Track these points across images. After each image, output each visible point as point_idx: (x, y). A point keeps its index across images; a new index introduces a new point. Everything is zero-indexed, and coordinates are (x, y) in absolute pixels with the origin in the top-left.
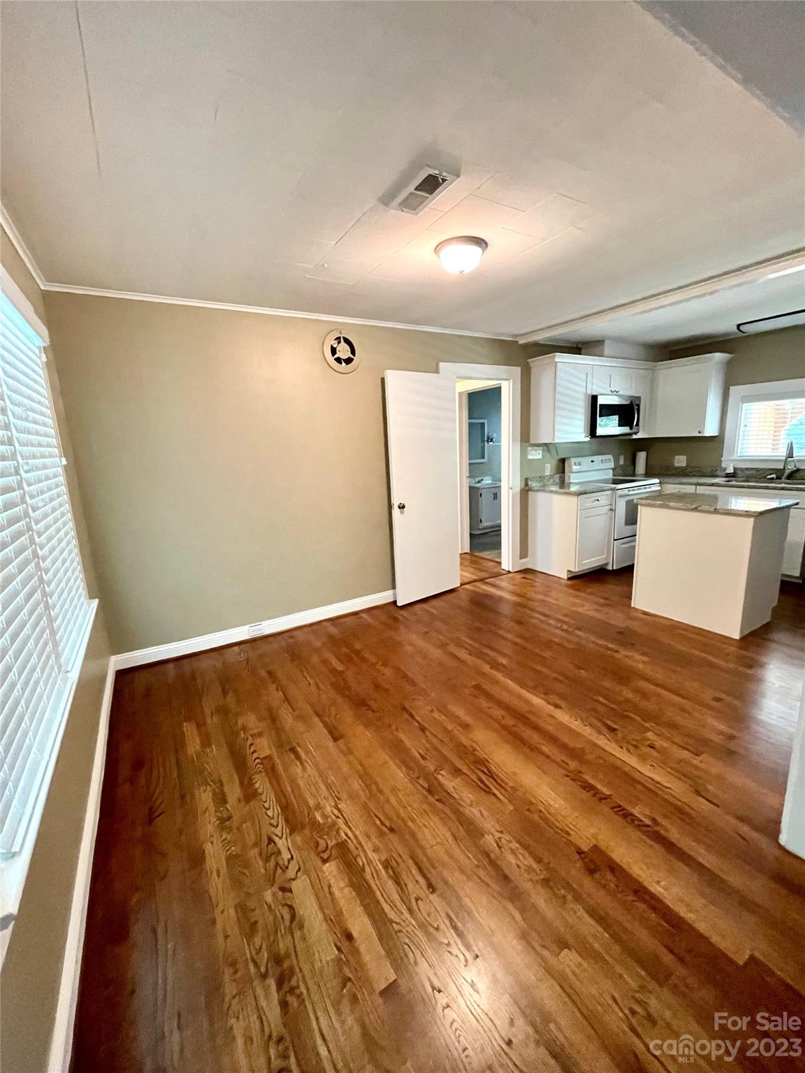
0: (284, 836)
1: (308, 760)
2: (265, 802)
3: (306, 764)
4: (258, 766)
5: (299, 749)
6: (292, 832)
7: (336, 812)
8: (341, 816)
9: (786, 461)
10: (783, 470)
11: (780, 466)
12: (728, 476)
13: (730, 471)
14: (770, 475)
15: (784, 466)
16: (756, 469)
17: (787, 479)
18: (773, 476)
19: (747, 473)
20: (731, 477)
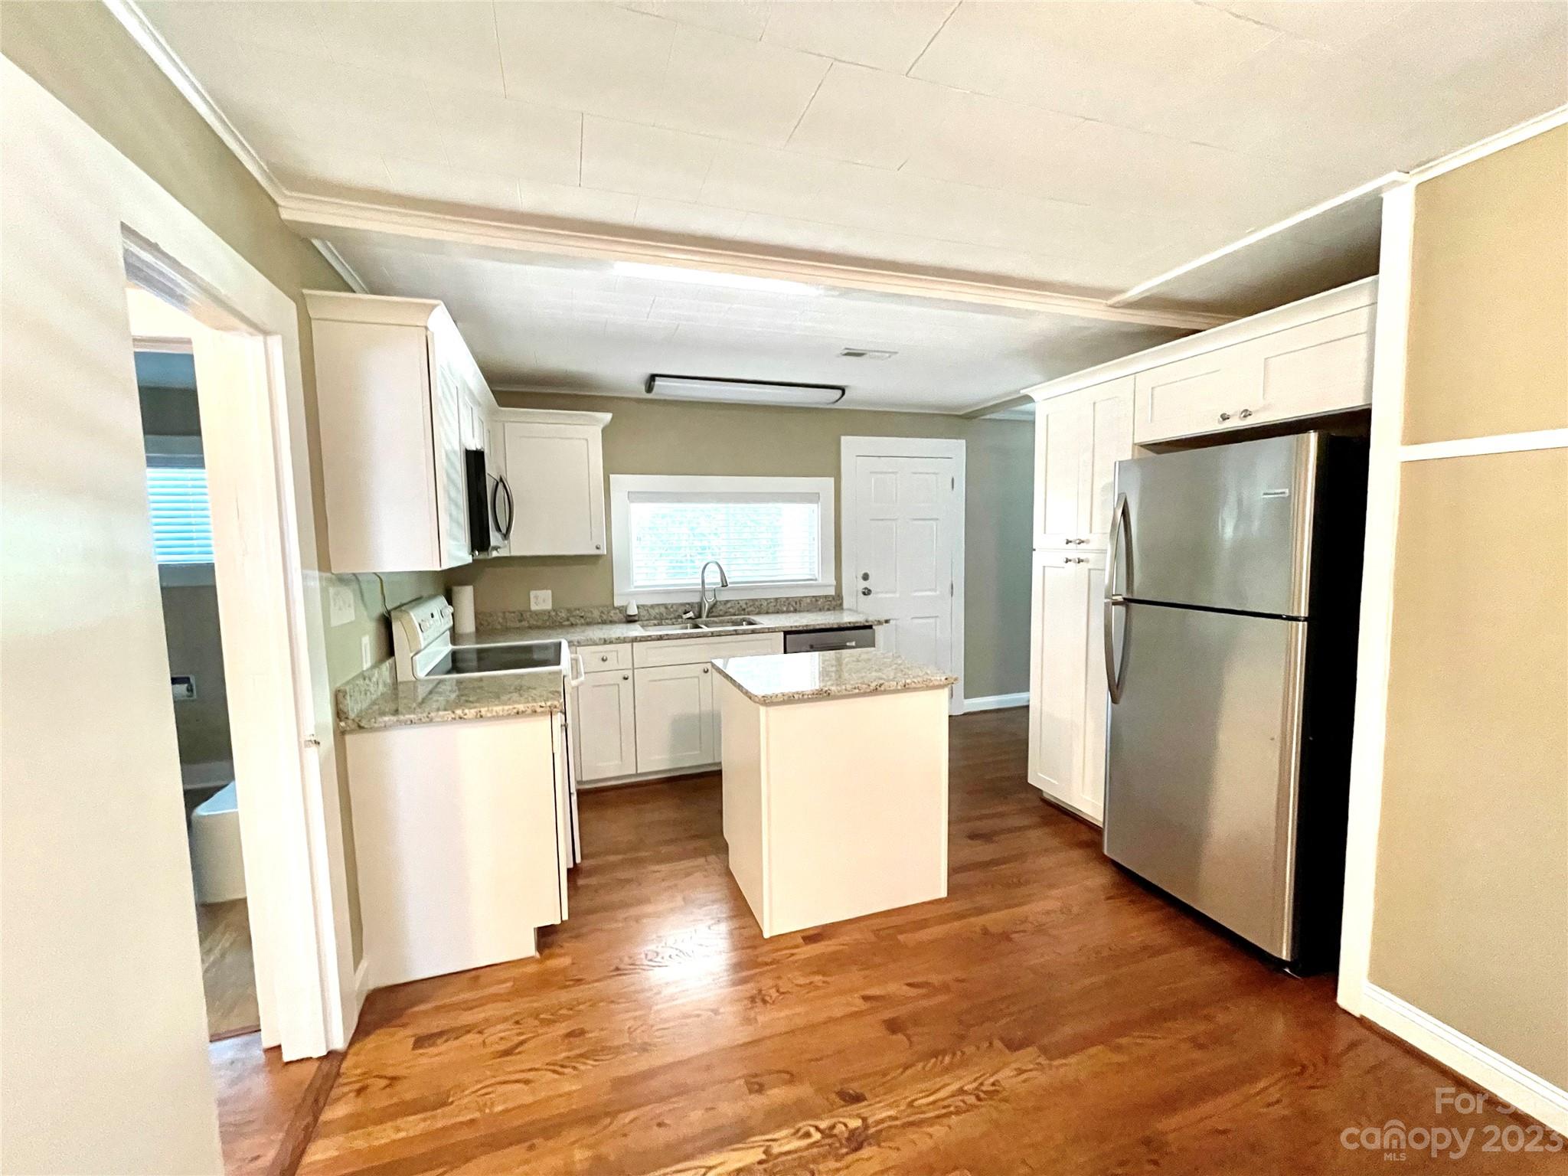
9: (703, 591)
10: (700, 605)
11: (696, 599)
12: (630, 620)
13: (633, 611)
14: (685, 613)
15: (702, 599)
16: (665, 606)
17: (707, 617)
18: (691, 614)
19: (653, 612)
20: (635, 621)
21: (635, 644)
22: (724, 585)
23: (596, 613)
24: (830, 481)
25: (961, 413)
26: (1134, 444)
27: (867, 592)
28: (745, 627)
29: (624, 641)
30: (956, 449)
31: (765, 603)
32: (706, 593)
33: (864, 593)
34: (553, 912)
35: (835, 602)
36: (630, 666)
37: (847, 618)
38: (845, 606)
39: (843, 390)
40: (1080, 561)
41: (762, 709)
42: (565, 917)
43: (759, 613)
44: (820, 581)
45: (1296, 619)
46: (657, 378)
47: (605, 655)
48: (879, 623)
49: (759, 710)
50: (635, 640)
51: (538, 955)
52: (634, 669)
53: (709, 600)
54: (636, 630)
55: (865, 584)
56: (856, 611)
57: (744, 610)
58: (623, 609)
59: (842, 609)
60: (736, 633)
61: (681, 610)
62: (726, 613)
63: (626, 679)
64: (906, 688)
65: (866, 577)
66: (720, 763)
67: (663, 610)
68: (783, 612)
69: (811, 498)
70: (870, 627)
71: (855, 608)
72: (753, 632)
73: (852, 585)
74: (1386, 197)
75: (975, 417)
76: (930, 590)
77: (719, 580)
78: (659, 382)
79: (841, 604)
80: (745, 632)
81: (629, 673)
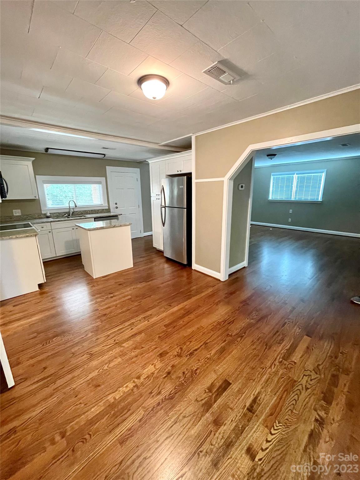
0: (299, 383)
1: (253, 394)
2: (293, 404)
3: (256, 394)
4: (276, 428)
5: (248, 405)
6: (295, 381)
7: (273, 367)
8: (274, 364)
9: (70, 208)
10: (69, 212)
11: (67, 211)
12: (48, 217)
13: (48, 215)
14: (65, 215)
15: (70, 211)
16: (58, 213)
17: (72, 215)
18: (67, 215)
19: (55, 215)
20: (50, 217)
21: (51, 223)
22: (76, 206)
23: (36, 216)
24: (104, 178)
25: (138, 161)
26: (166, 175)
27: (117, 208)
28: (83, 217)
29: (48, 222)
30: (138, 170)
31: (88, 211)
32: (71, 209)
33: (116, 208)
34: (42, 280)
35: (108, 210)
36: (51, 229)
37: (112, 214)
38: (111, 211)
39: (105, 155)
40: (159, 199)
41: (89, 232)
42: (45, 281)
43: (87, 214)
44: (104, 205)
45: (185, 208)
46: (49, 149)
47: (43, 226)
48: (120, 215)
49: (88, 232)
50: (51, 222)
51: (39, 290)
52: (52, 230)
53: (72, 211)
54: (51, 219)
55: (116, 206)
56: (115, 213)
57: (82, 213)
58: (45, 214)
59: (110, 212)
60: (81, 219)
61: (64, 214)
62: (77, 214)
63: (50, 232)
64: (121, 226)
65: (116, 204)
66: (80, 252)
67: (58, 214)
68: (94, 214)
69: (99, 183)
70: (117, 216)
71: (114, 212)
72: (86, 218)
73: (112, 206)
74: (192, 137)
75: (141, 163)
76: (133, 207)
77: (74, 205)
78: (49, 150)
79: (110, 211)
80: (83, 219)
81: (51, 231)
